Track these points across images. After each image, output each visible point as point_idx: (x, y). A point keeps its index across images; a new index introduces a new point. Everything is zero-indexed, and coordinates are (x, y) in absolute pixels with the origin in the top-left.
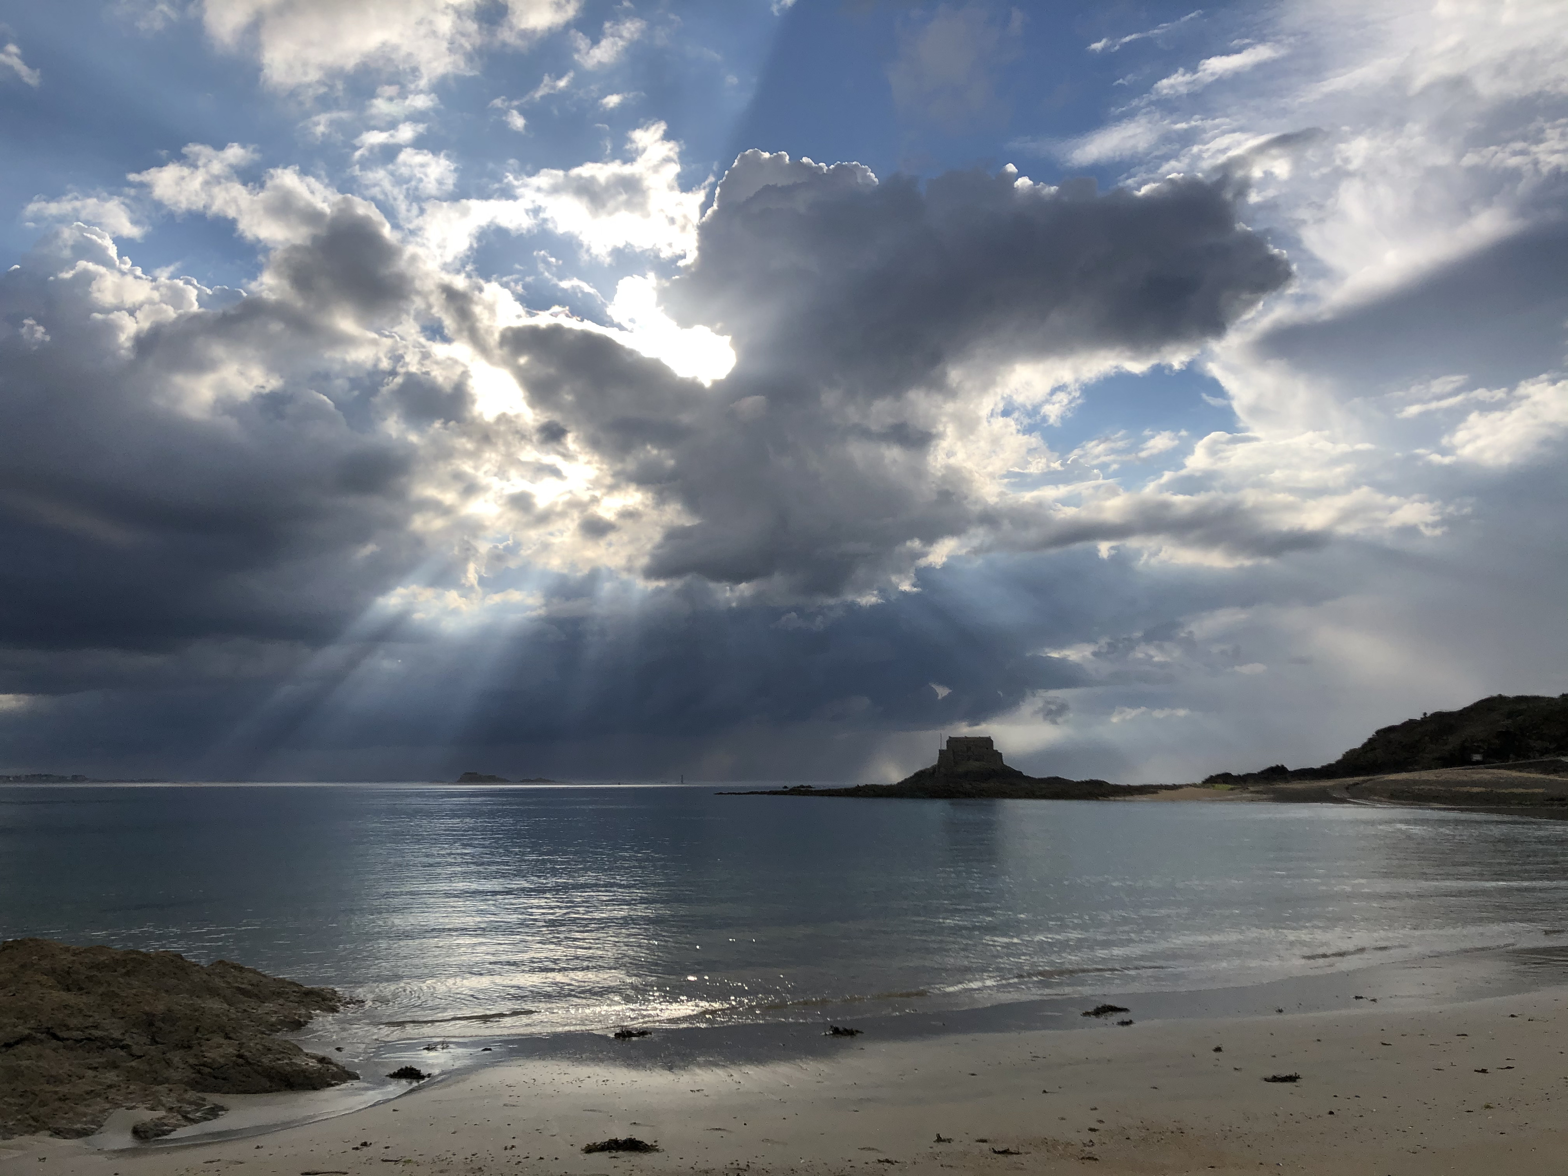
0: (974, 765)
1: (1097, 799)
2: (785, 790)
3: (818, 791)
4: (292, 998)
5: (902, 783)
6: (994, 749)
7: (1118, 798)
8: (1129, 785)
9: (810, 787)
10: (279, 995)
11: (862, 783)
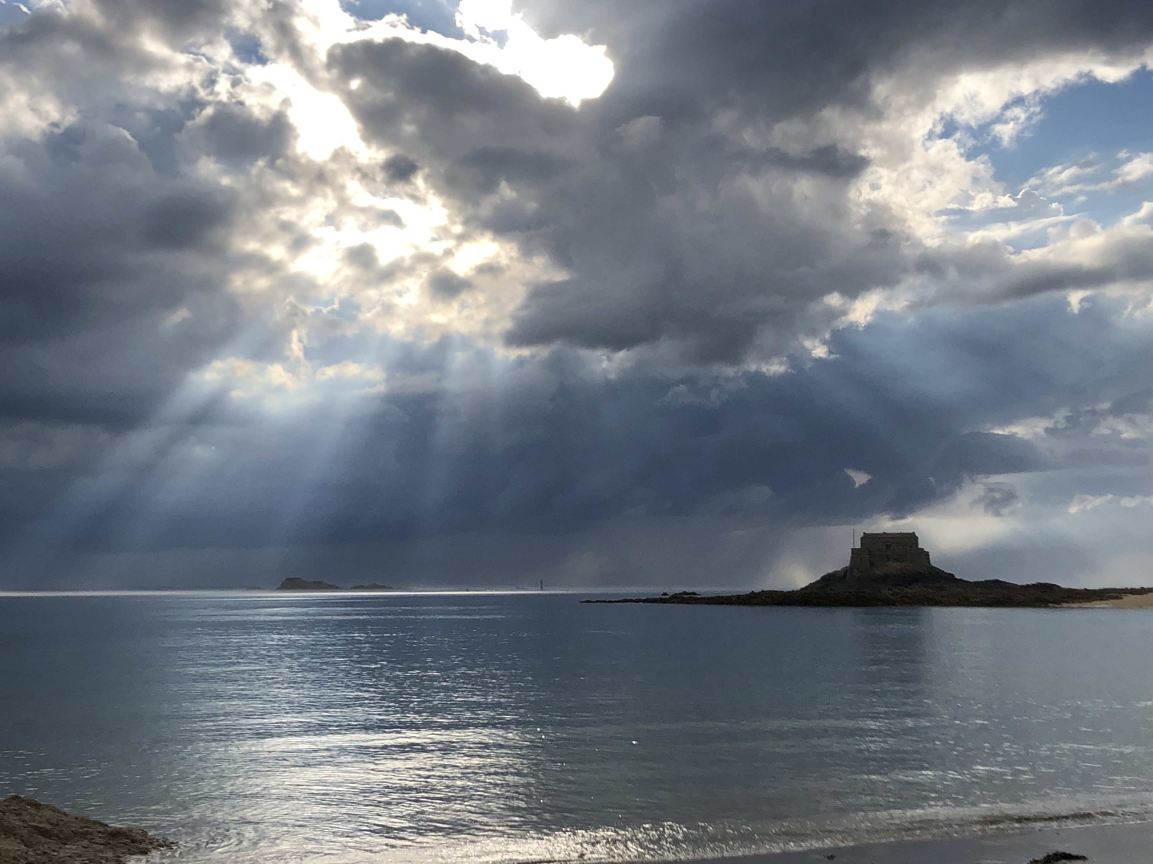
0: (894, 567)
1: (1047, 606)
2: (663, 597)
3: (704, 598)
4: (98, 840)
5: (806, 588)
6: (920, 546)
7: (1073, 605)
8: (1086, 590)
9: (694, 594)
10: (83, 835)
11: (757, 589)
